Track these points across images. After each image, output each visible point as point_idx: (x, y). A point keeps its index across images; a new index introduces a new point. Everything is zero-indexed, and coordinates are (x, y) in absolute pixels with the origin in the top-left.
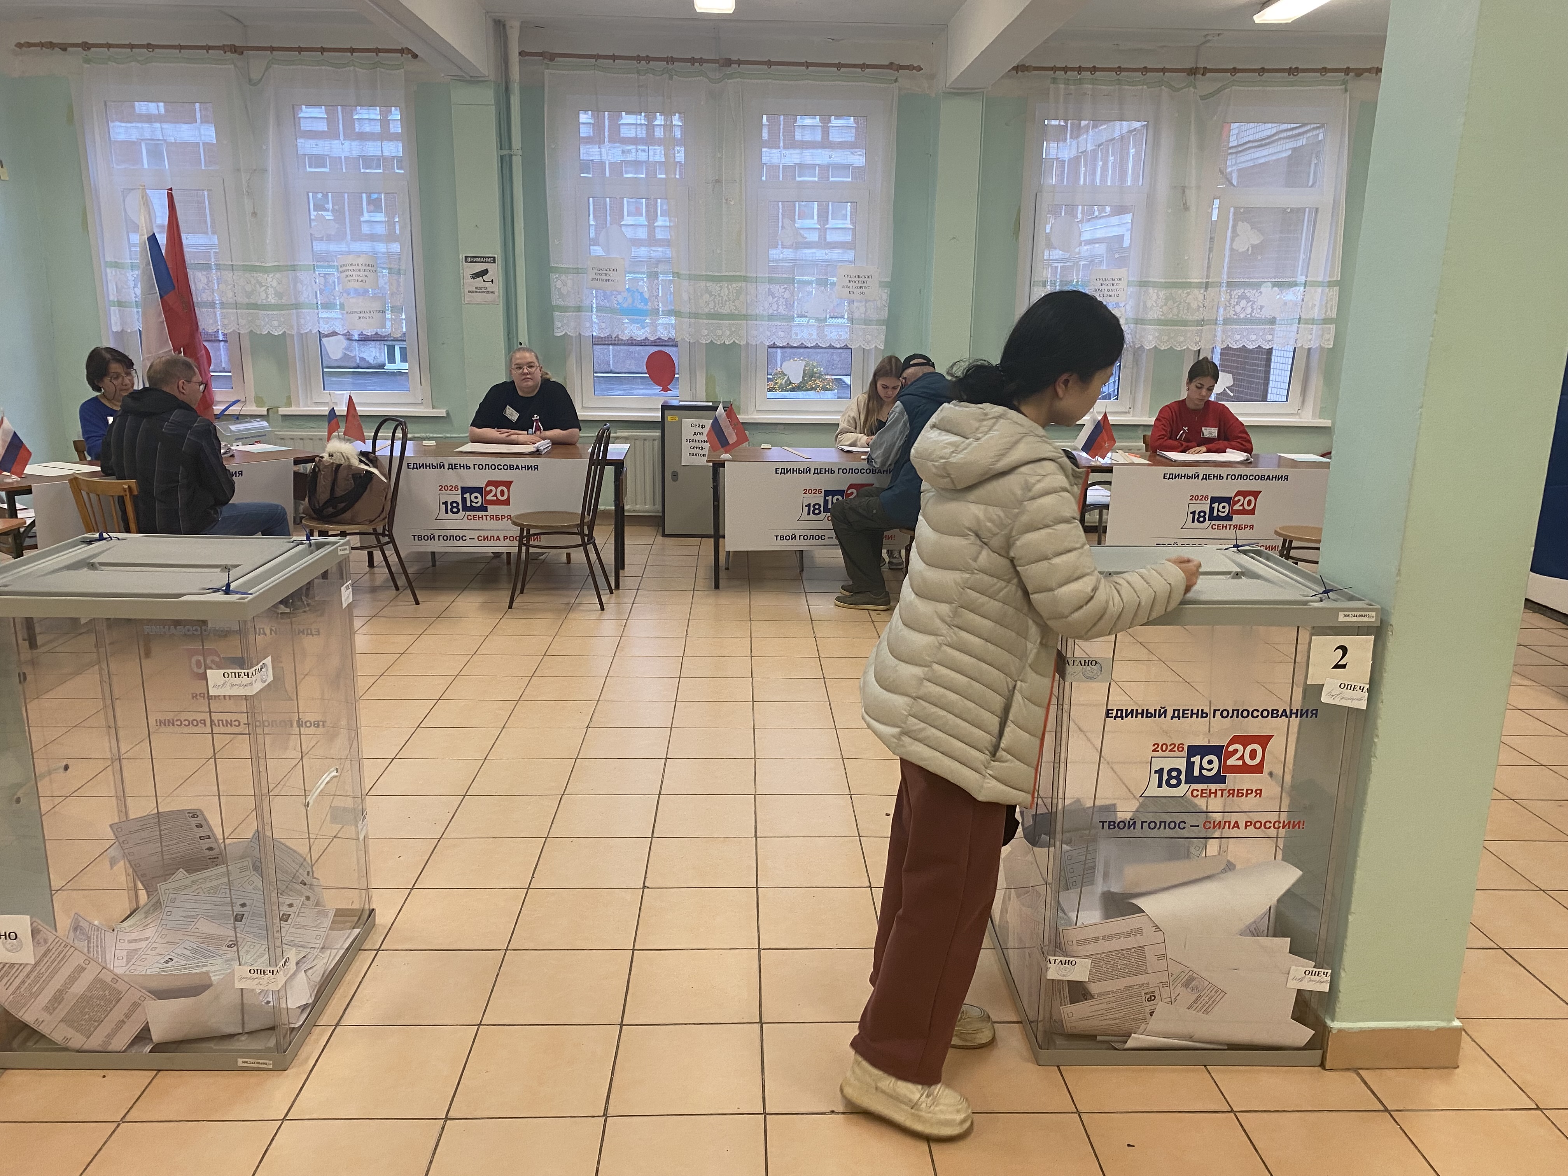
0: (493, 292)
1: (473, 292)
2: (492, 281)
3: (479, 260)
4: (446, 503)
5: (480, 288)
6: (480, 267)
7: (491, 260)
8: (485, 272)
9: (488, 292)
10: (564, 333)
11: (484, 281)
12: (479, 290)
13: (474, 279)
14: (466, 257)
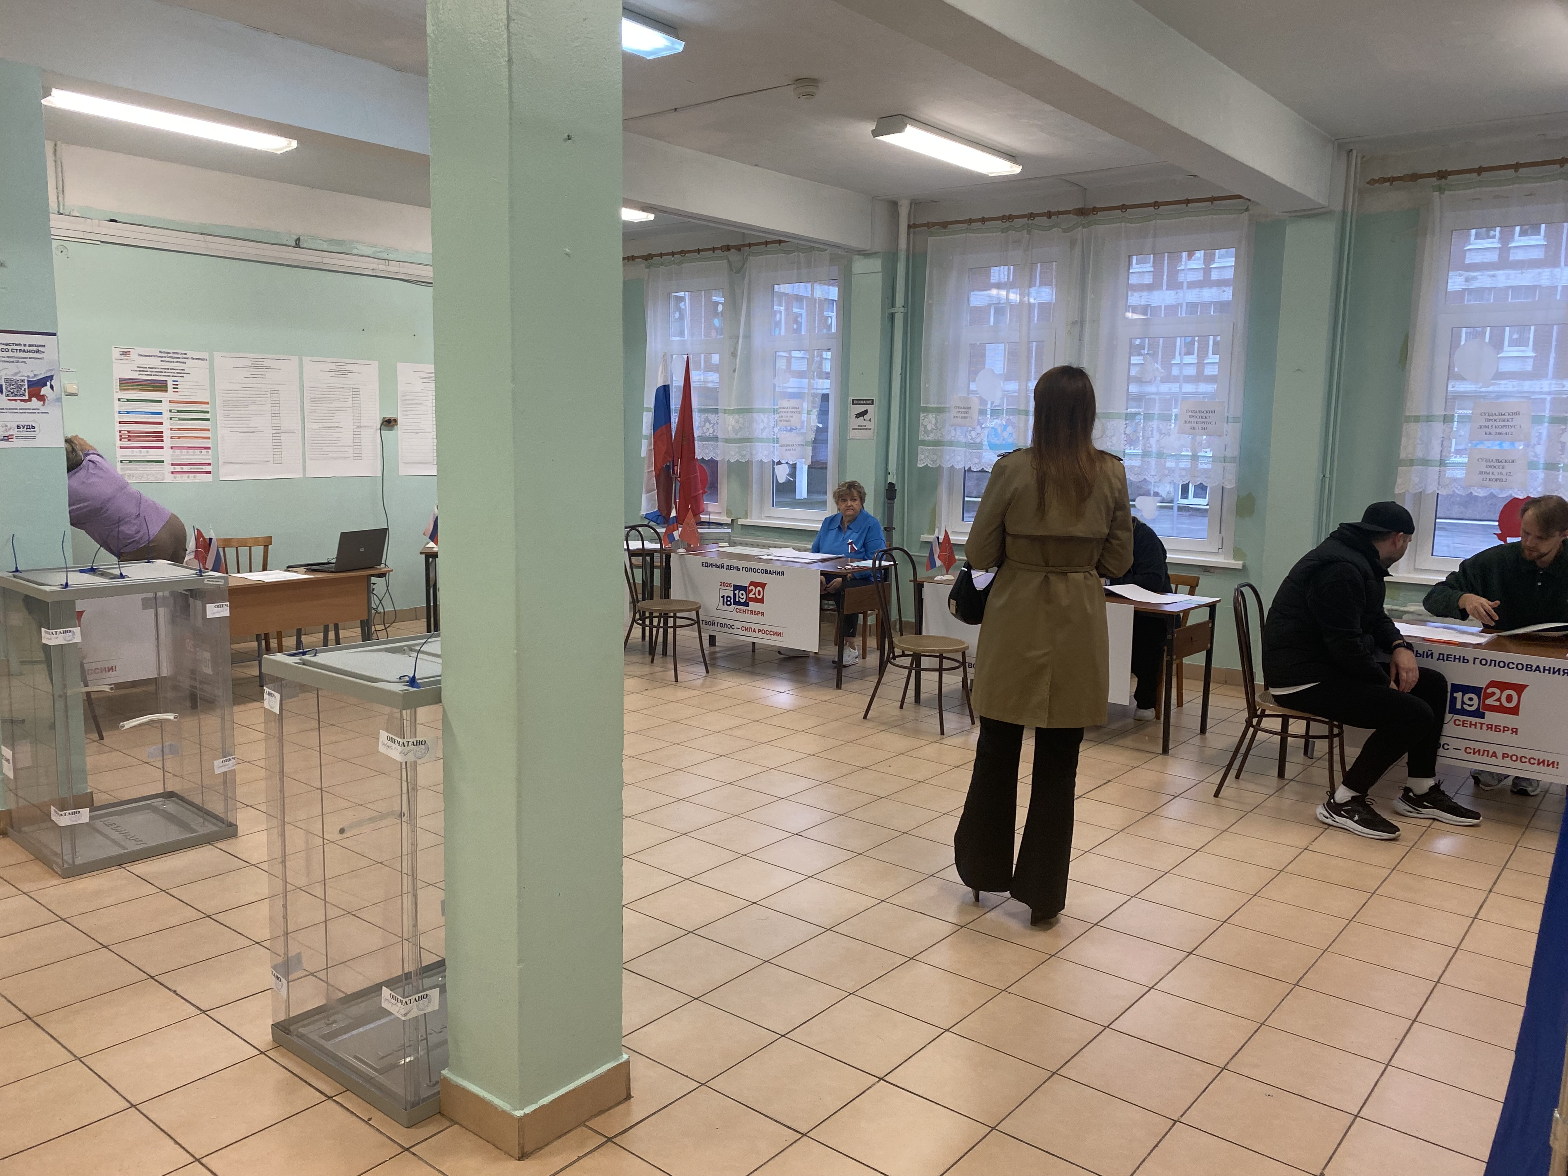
0: (870, 429)
1: (856, 429)
2: (870, 420)
3: (862, 402)
4: (723, 597)
5: (861, 426)
6: (861, 408)
7: (870, 402)
8: (866, 412)
9: (866, 429)
10: (925, 464)
11: (864, 420)
12: (861, 428)
13: (858, 418)
14: (853, 400)
